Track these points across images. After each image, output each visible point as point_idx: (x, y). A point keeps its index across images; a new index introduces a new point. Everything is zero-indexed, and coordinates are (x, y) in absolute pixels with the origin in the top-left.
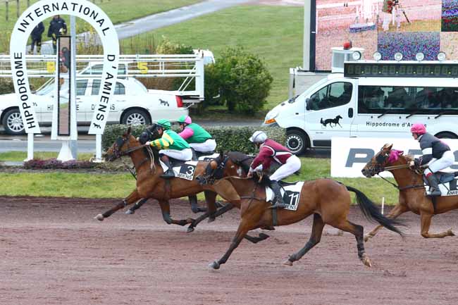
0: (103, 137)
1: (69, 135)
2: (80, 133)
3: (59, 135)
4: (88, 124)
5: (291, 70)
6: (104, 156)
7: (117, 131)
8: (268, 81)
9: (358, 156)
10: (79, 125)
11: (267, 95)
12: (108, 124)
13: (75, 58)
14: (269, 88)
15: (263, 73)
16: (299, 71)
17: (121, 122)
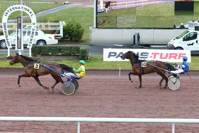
0: (32, 49)
1: (21, 48)
2: (24, 48)
3: (18, 48)
4: (27, 45)
5: (90, 27)
6: (32, 55)
7: (36, 47)
8: (83, 31)
10: (24, 45)
11: (82, 35)
12: (33, 45)
13: (23, 24)
14: (83, 33)
15: (81, 28)
16: (92, 28)
17: (37, 44)
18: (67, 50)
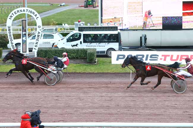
1: (26, 52)
3: (23, 52)
4: (32, 49)
7: (42, 51)
9: (120, 57)
10: (29, 49)
12: (39, 48)
13: (28, 27)
18: (74, 53)
